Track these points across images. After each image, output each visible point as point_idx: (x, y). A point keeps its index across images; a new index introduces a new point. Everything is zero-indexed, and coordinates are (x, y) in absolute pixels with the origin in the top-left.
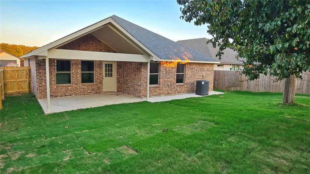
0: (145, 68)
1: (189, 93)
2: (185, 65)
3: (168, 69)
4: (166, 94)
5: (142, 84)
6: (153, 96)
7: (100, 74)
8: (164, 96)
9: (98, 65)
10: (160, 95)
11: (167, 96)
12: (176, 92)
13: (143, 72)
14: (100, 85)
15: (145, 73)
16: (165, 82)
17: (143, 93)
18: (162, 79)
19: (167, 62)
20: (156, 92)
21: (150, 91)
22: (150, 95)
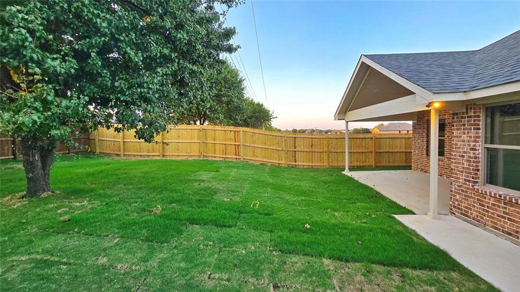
0: (464, 125)
5: (452, 173)
6: (496, 228)
13: (456, 137)
15: (463, 141)
17: (457, 200)
20: (510, 220)
21: (483, 206)
22: (482, 218)
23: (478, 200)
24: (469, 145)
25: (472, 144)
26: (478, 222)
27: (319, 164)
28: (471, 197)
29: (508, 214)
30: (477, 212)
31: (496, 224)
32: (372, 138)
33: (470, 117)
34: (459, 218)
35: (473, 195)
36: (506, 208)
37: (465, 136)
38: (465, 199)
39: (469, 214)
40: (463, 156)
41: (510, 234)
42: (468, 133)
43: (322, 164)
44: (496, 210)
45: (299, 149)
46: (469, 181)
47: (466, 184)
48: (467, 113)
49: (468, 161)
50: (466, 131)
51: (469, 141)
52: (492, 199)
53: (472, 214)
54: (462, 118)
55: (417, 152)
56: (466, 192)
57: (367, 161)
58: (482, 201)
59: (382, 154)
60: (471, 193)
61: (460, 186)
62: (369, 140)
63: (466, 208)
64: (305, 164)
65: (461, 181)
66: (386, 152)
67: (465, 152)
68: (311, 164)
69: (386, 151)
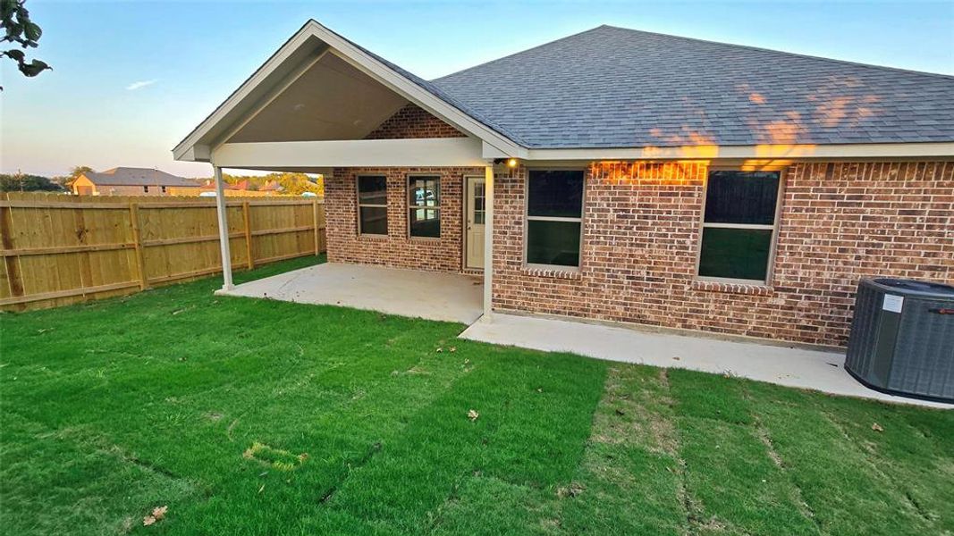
0: (506, 191)
1: (808, 348)
2: (786, 177)
3: (633, 200)
4: (619, 319)
6: (545, 311)
7: (453, 215)
8: (604, 324)
9: (450, 187)
10: (581, 313)
11: (621, 326)
12: (694, 321)
14: (453, 248)
15: (505, 213)
16: (613, 259)
18: (594, 247)
19: (631, 162)
20: (559, 297)
21: (531, 290)
22: (529, 304)
23: (524, 284)
24: (514, 218)
25: (517, 216)
26: (525, 310)
27: (115, 285)
28: (516, 283)
29: (557, 292)
30: (523, 299)
31: (545, 306)
32: (242, 207)
33: (515, 181)
34: (500, 312)
35: (518, 280)
36: (555, 286)
37: (507, 206)
38: (508, 287)
39: (513, 304)
40: (505, 233)
41: (558, 312)
42: (512, 202)
43: (124, 284)
44: (545, 291)
45: (28, 249)
46: (513, 263)
47: (508, 268)
48: (511, 176)
49: (511, 238)
50: (510, 200)
51: (513, 213)
52: (541, 279)
53: (516, 303)
54: (504, 181)
55: (336, 230)
56: (510, 278)
57: (236, 257)
58: (529, 284)
59: (261, 238)
60: (516, 278)
61: (501, 272)
62: (235, 210)
63: (510, 297)
64: (60, 293)
65: (503, 264)
66: (267, 235)
67: (506, 227)
68: (84, 289)
69: (268, 231)
